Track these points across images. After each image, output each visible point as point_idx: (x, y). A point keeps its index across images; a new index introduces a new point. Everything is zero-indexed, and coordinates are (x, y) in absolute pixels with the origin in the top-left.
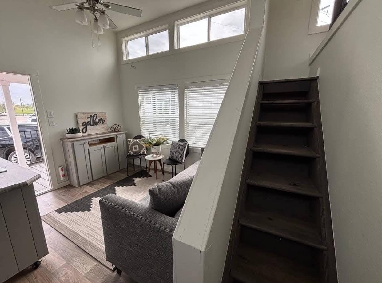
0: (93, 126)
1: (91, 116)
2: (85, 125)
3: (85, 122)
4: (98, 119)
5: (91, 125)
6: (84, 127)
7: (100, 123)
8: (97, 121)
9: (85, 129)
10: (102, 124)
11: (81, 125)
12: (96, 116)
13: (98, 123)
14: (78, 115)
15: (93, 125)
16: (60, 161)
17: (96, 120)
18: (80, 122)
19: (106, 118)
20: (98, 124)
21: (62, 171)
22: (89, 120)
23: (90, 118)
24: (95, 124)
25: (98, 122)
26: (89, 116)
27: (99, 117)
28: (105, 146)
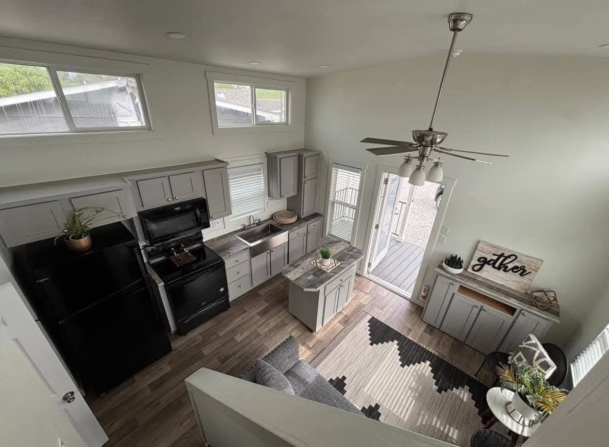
0: (496, 270)
1: (503, 254)
2: (484, 262)
3: (486, 259)
4: (516, 264)
5: (494, 267)
6: (478, 263)
7: (515, 272)
8: (510, 266)
9: (479, 266)
10: (518, 275)
11: (477, 258)
12: (514, 257)
13: (509, 270)
14: (480, 245)
15: (499, 268)
16: (429, 281)
17: (511, 263)
18: (478, 255)
19: (536, 271)
20: (511, 271)
21: (424, 292)
22: (495, 258)
23: (500, 257)
24: (503, 267)
25: (512, 269)
26: (499, 254)
27: (520, 262)
28: (483, 308)
